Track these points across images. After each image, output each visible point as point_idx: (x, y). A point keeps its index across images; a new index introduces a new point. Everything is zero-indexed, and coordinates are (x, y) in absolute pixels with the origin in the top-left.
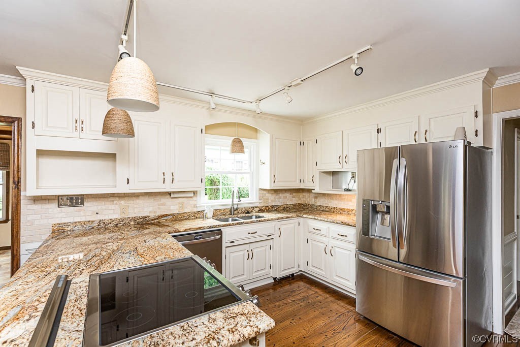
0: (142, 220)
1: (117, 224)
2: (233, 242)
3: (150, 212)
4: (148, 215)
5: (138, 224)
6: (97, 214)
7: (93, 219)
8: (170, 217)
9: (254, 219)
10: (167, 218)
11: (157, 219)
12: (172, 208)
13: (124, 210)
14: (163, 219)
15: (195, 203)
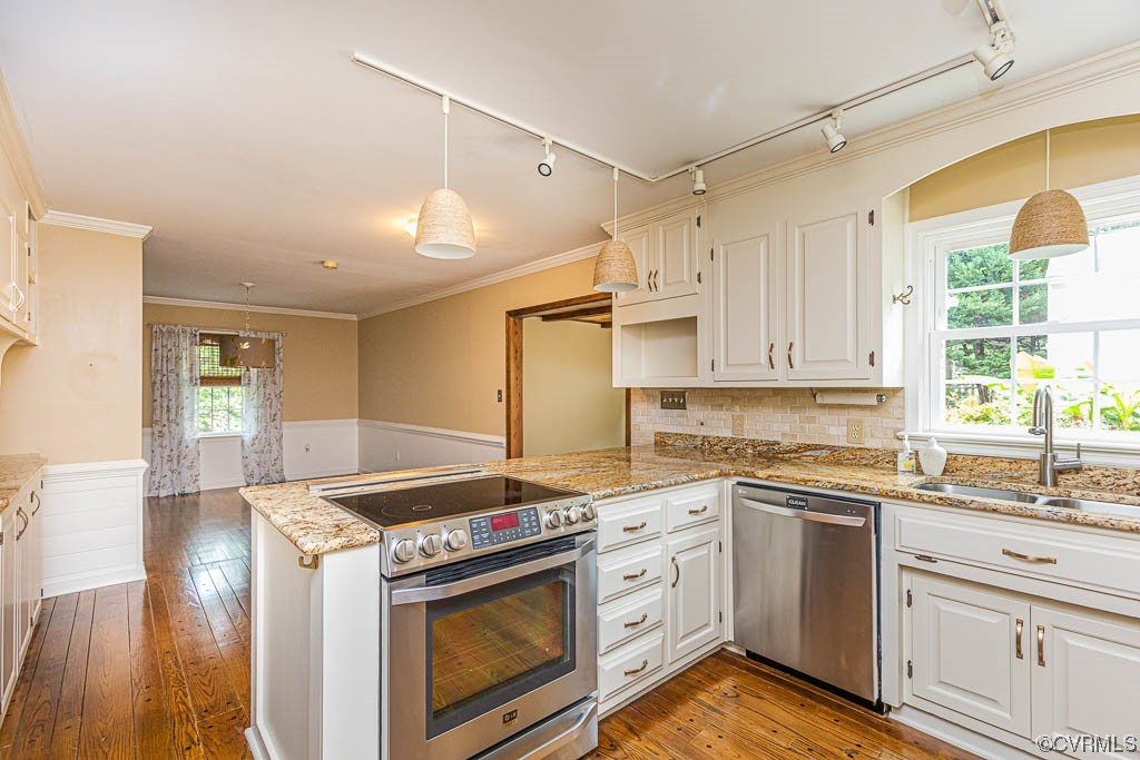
0: (765, 448)
1: (727, 448)
2: (929, 559)
3: (784, 435)
4: (779, 439)
5: (760, 455)
6: (702, 424)
7: (697, 433)
8: (825, 453)
9: (1040, 506)
10: (818, 453)
11: (796, 452)
12: (833, 431)
13: (738, 424)
14: (808, 453)
15: (899, 426)
